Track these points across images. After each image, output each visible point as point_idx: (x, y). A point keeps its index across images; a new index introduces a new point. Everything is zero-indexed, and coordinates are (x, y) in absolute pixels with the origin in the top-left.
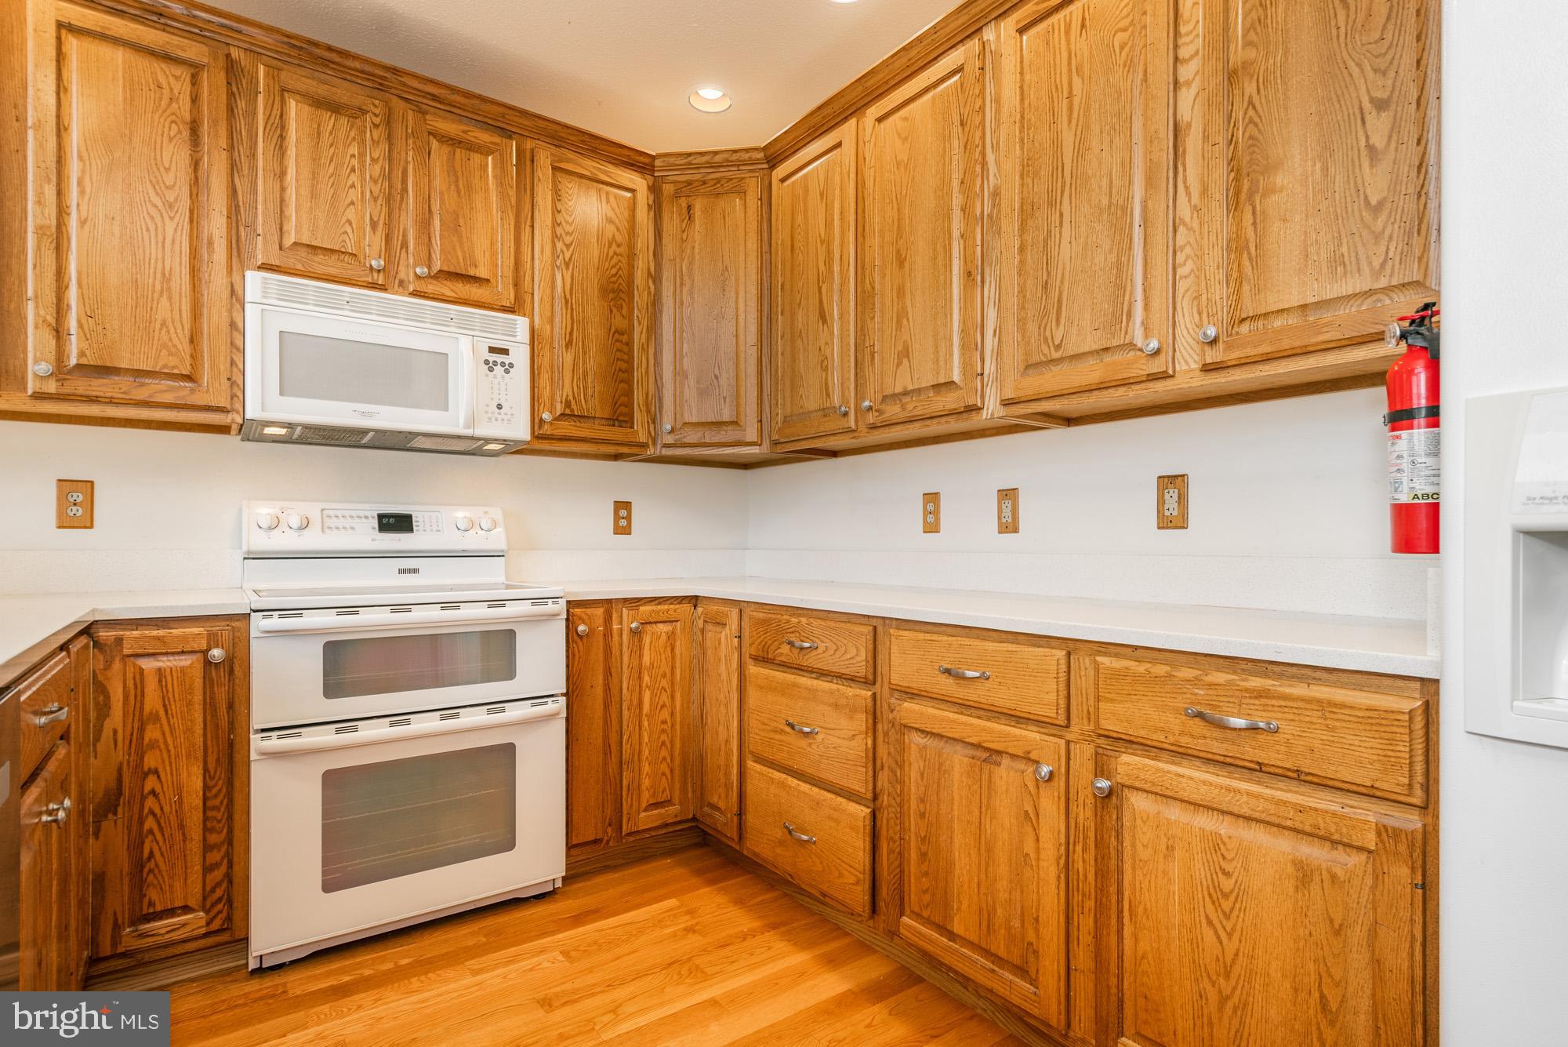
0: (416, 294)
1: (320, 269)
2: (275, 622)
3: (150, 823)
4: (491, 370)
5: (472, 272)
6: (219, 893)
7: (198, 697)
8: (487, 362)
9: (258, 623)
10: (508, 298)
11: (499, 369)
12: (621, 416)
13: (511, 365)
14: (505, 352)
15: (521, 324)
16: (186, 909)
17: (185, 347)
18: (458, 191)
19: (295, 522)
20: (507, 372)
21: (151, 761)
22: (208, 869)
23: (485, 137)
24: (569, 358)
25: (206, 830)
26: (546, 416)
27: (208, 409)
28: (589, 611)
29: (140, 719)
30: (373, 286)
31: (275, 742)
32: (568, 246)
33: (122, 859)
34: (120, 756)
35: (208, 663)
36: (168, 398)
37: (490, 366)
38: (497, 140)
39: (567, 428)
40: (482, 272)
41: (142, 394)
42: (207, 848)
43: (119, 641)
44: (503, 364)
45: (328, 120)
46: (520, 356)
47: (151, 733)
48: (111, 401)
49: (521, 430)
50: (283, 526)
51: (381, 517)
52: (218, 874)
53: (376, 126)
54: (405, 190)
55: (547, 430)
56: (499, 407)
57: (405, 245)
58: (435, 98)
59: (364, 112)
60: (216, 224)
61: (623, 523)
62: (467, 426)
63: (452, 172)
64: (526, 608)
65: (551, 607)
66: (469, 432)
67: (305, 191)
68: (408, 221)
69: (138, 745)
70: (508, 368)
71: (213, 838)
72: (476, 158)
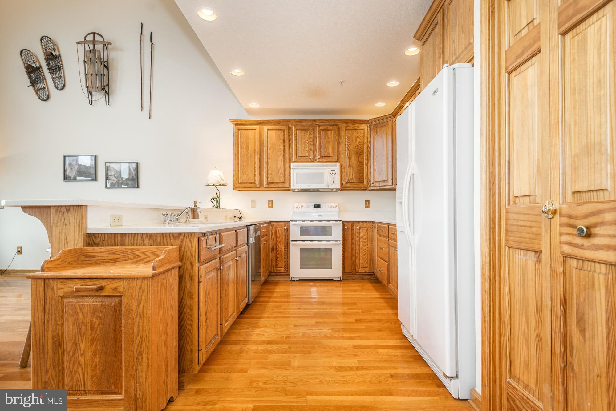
0: (319, 162)
1: (302, 160)
2: (293, 223)
3: (277, 253)
4: (332, 175)
5: (329, 155)
6: (286, 266)
7: (283, 234)
8: (331, 173)
9: (291, 223)
10: (336, 159)
11: (333, 174)
12: (361, 181)
13: (336, 173)
14: (335, 170)
15: (338, 164)
16: (282, 268)
17: (283, 177)
18: (326, 140)
19: (300, 207)
20: (335, 175)
21: (277, 243)
22: (285, 262)
23: (331, 127)
24: (349, 169)
25: (284, 255)
26: (344, 183)
27: (286, 187)
28: (348, 224)
29: (276, 237)
30: (311, 162)
31: (293, 242)
32: (348, 145)
33: (274, 258)
34: (274, 242)
35: (284, 229)
36: (281, 186)
37: (331, 174)
38: (334, 127)
39: (348, 185)
40: (331, 155)
41: (277, 186)
42: (285, 258)
43: (274, 224)
44: (334, 173)
45: (303, 132)
46: (338, 171)
47: (278, 239)
48: (274, 187)
49: (338, 186)
50: (299, 207)
51: (315, 205)
52: (286, 263)
53: (311, 131)
54: (316, 142)
55: (344, 186)
56: (333, 182)
57: (316, 152)
58: (322, 122)
59: (309, 129)
60: (287, 156)
61: (367, 205)
62: (327, 187)
63: (325, 136)
64: (334, 222)
65: (339, 222)
66: (327, 188)
67: (300, 147)
68: (317, 148)
69: (276, 241)
70: (335, 174)
71: (285, 257)
72: (329, 132)
